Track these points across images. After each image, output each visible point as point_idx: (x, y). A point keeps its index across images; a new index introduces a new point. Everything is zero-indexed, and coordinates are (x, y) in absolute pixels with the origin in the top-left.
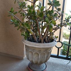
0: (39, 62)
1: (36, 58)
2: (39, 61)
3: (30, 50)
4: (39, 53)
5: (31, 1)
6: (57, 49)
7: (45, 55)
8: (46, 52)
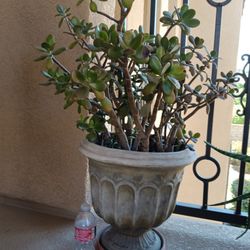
0: (134, 222)
1: (123, 204)
2: (135, 216)
3: (105, 178)
4: (134, 188)
5: (113, 17)
6: (202, 183)
7: (155, 195)
8: (158, 186)
